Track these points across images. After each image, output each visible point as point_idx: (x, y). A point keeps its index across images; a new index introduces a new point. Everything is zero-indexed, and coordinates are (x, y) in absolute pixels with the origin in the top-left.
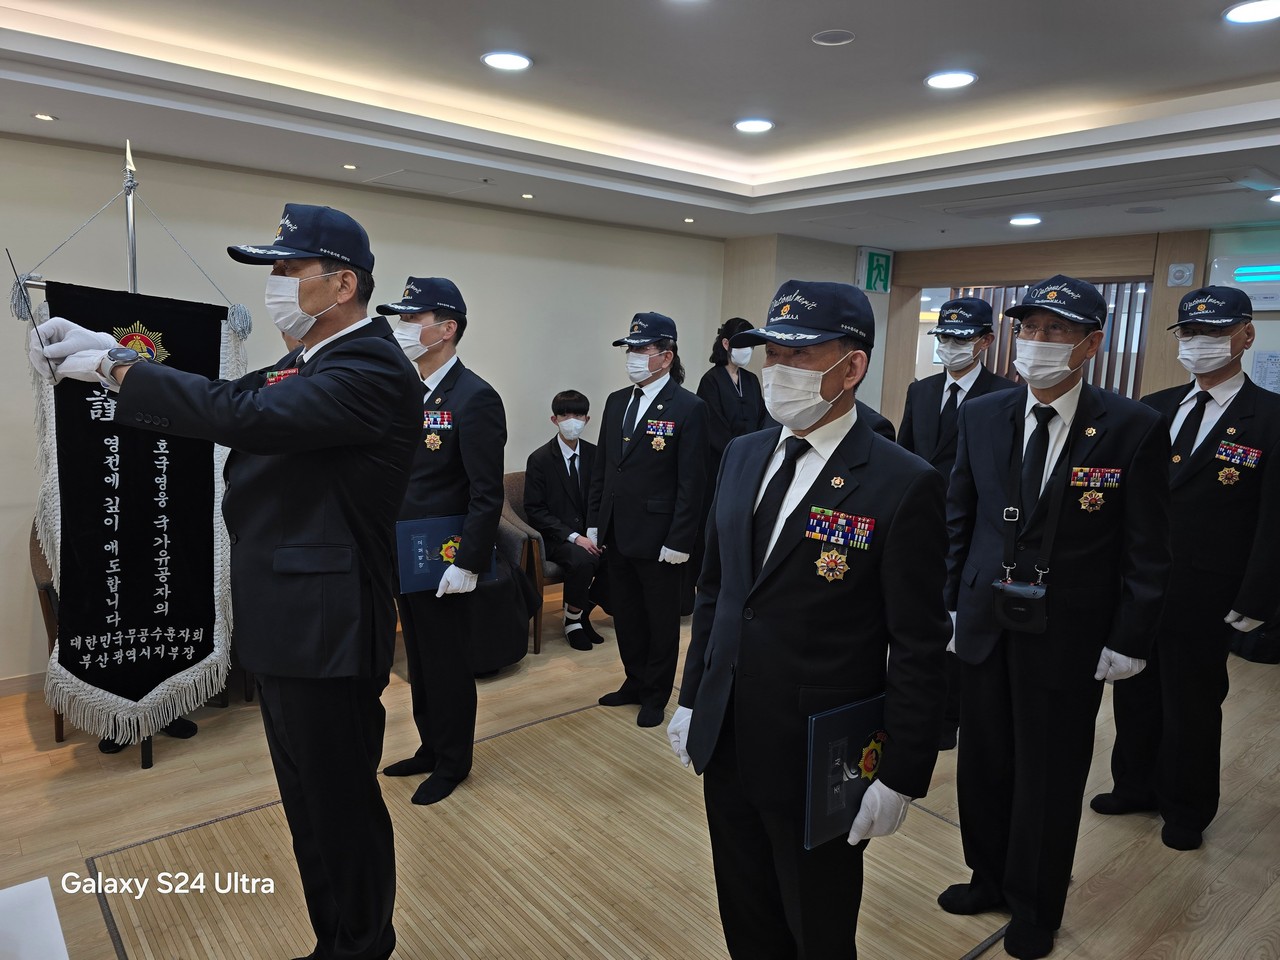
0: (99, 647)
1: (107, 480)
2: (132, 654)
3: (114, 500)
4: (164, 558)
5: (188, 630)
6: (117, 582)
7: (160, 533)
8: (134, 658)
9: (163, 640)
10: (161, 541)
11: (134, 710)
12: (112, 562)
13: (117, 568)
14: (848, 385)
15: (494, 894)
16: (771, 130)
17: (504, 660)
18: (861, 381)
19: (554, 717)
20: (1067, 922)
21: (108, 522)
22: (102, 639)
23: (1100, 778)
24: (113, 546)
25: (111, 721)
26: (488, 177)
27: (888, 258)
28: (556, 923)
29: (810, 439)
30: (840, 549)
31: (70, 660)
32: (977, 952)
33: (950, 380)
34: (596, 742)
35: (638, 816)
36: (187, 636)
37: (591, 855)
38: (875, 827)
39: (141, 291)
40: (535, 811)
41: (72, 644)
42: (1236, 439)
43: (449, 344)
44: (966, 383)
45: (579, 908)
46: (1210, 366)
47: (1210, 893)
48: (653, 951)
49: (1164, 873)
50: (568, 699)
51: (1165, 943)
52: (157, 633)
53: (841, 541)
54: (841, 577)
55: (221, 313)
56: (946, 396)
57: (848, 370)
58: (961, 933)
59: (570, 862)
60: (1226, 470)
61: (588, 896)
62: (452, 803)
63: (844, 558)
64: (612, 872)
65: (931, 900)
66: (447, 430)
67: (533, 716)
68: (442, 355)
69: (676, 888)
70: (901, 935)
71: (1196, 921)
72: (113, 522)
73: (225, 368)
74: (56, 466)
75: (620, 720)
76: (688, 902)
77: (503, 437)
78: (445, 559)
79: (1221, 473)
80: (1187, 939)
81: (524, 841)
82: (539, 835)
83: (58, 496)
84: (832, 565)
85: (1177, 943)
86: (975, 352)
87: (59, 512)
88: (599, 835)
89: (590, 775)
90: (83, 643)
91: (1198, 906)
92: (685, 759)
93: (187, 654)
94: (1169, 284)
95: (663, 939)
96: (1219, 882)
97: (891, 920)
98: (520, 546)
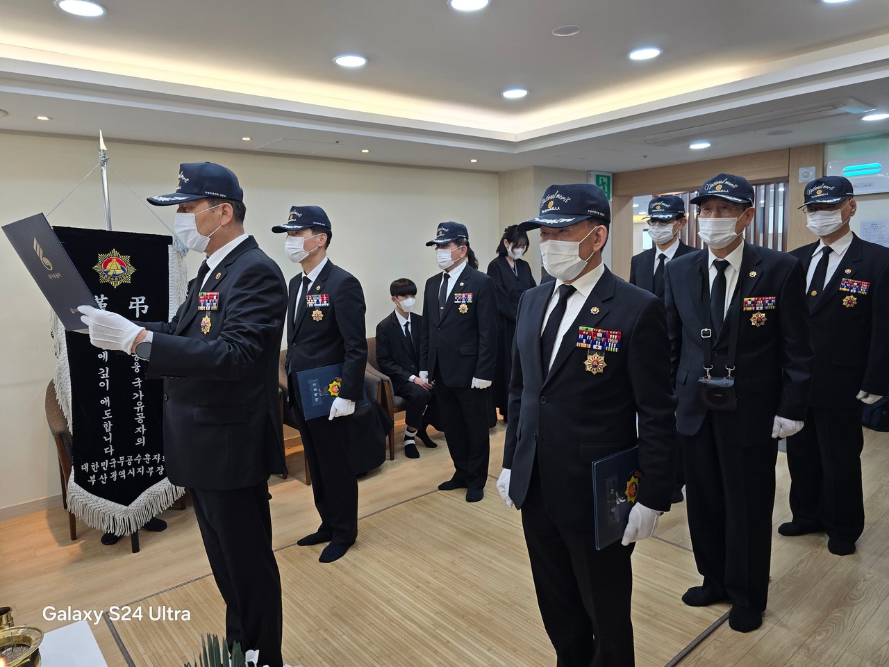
0: (100, 471)
1: (100, 356)
2: (123, 474)
3: (105, 370)
4: (140, 407)
5: (159, 455)
6: (110, 425)
7: (136, 390)
8: (124, 476)
9: (143, 463)
10: (138, 396)
11: (126, 512)
12: (106, 411)
13: (110, 415)
14: (596, 249)
15: (382, 616)
16: (527, 96)
17: (372, 464)
18: (604, 245)
19: (409, 500)
20: (770, 606)
21: (102, 384)
22: (103, 464)
23: (782, 512)
24: (106, 401)
25: (111, 520)
26: (338, 139)
27: (608, 177)
28: (426, 631)
29: (574, 284)
30: (600, 352)
31: (82, 480)
32: (711, 629)
33: (659, 252)
34: (439, 514)
35: (474, 559)
36: (159, 459)
37: (445, 587)
38: (639, 533)
39: (114, 230)
40: (403, 561)
41: (82, 469)
42: (852, 276)
43: (323, 249)
44: (670, 253)
45: (440, 620)
46: (829, 231)
47: (864, 581)
48: (493, 644)
49: (832, 571)
50: (417, 488)
51: (836, 614)
52: (139, 458)
53: (600, 348)
54: (601, 371)
55: (168, 240)
56: (657, 263)
57: (595, 238)
58: (699, 618)
59: (431, 592)
60: (847, 297)
61: (446, 612)
62: (347, 560)
63: (603, 358)
64: (460, 596)
65: (676, 598)
66: (326, 307)
67: (396, 501)
68: (318, 257)
69: (505, 603)
70: (659, 622)
71: (856, 599)
72: (105, 385)
73: (173, 276)
74: (66, 349)
75: (454, 499)
76: (513, 611)
77: (363, 308)
78: (332, 394)
79: (844, 300)
80: (851, 611)
81: (399, 581)
82: (407, 576)
83: (68, 369)
84: (595, 363)
85: (845, 614)
86: (674, 231)
87: (69, 379)
88: (449, 573)
89: (438, 535)
90: (90, 467)
91: (857, 590)
92: (509, 502)
93: (159, 471)
94: (800, 181)
95: (500, 636)
96: (869, 573)
97: (651, 613)
98: (376, 387)
